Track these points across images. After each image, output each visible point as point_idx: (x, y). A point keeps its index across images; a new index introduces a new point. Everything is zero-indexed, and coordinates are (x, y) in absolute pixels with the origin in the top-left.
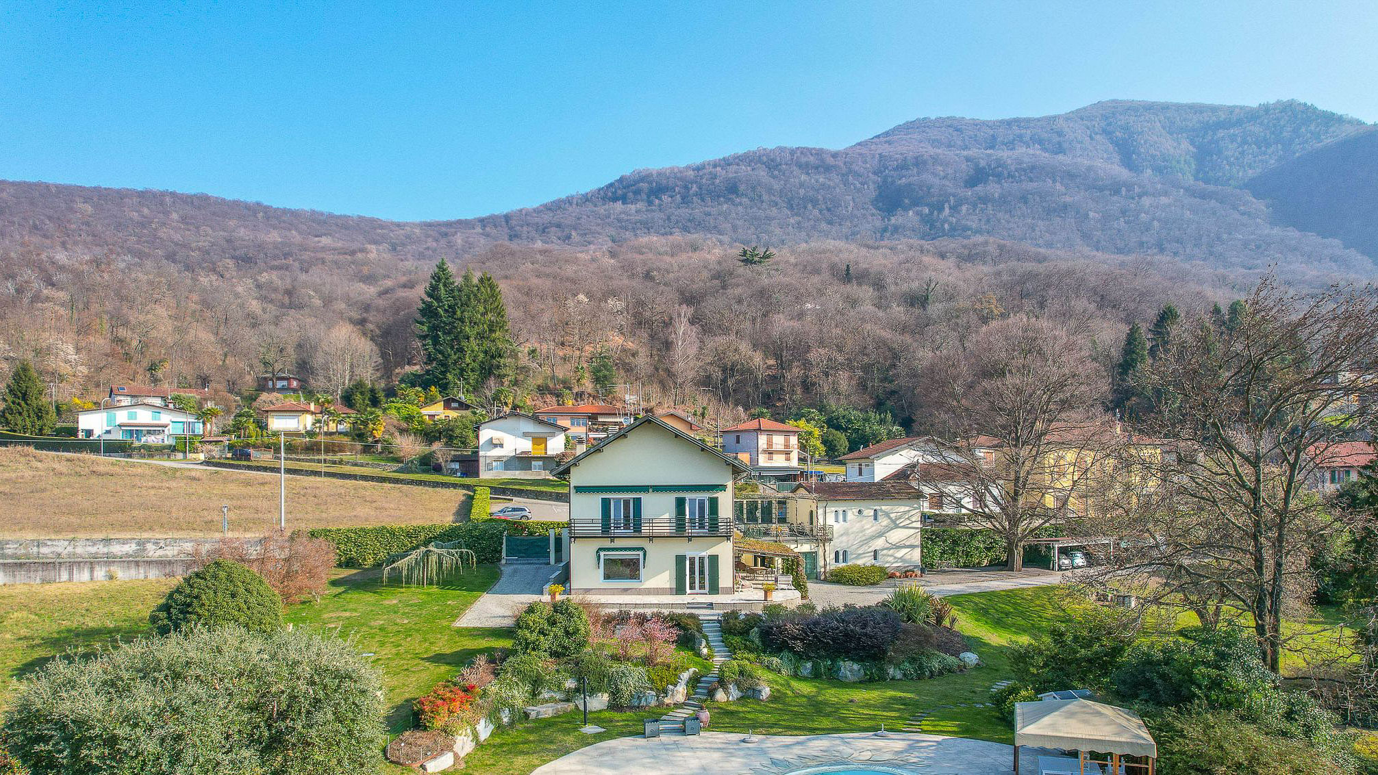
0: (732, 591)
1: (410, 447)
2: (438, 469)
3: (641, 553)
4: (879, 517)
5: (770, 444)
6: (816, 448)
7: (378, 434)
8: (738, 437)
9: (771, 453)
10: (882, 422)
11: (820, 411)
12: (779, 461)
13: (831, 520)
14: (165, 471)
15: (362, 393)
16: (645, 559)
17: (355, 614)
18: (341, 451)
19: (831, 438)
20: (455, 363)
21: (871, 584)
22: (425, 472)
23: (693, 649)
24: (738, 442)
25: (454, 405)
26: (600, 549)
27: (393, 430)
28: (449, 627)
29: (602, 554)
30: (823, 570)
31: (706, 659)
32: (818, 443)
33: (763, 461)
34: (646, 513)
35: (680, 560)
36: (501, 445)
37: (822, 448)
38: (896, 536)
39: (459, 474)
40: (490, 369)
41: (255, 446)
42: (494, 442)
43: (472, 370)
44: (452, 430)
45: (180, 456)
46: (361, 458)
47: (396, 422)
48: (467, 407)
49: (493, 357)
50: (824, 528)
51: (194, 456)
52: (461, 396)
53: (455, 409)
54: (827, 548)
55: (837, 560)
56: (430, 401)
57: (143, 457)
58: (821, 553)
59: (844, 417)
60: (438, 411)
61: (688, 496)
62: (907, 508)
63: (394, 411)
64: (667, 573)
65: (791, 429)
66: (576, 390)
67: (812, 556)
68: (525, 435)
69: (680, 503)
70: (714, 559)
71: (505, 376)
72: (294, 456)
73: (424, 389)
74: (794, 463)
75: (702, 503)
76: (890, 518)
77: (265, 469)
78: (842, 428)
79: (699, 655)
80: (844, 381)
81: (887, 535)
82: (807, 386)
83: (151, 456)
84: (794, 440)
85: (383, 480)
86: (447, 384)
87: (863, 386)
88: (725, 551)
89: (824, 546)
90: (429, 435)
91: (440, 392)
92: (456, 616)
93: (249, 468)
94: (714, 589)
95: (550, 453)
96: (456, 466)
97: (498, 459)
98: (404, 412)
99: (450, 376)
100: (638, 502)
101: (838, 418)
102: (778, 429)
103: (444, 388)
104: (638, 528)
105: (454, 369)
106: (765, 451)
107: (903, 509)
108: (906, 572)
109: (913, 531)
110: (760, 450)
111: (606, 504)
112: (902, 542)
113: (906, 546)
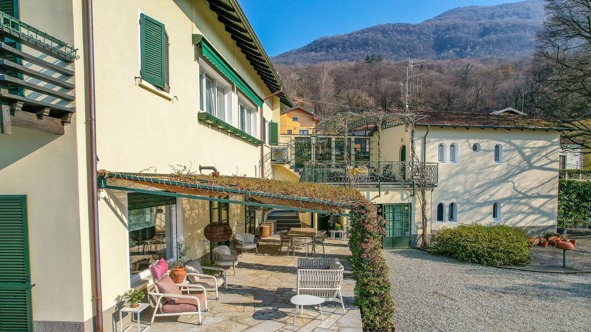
4: (503, 154)
30: (420, 232)
38: (530, 180)
50: (423, 167)
54: (428, 200)
55: (440, 218)
58: (418, 206)
62: (544, 144)
67: (406, 209)
76: (522, 155)
81: (515, 179)
89: (423, 193)
107: (540, 143)
109: (549, 175)
112: (535, 191)
113: (539, 196)
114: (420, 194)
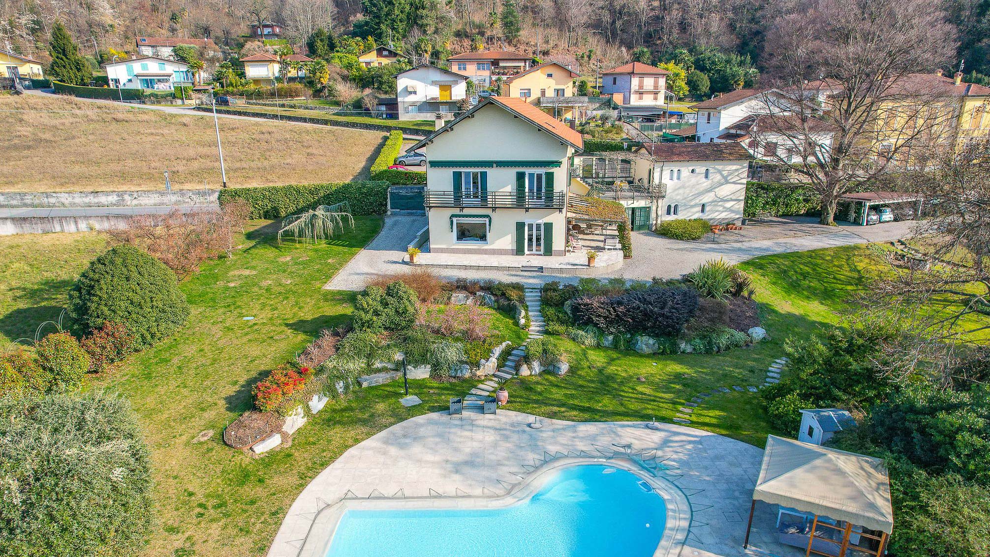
0: (564, 253)
1: (347, 92)
2: (367, 113)
3: (487, 220)
4: (710, 175)
5: (641, 86)
6: (681, 88)
7: (325, 81)
8: (615, 79)
9: (641, 93)
10: (741, 64)
11: (690, 51)
12: (648, 101)
13: (666, 180)
14: (164, 117)
15: (322, 40)
16: (490, 225)
17: (254, 273)
18: (297, 96)
19: (695, 78)
20: (387, 14)
21: (693, 239)
22: (359, 114)
23: (514, 318)
24: (615, 83)
25: (386, 53)
26: (453, 216)
27: (336, 77)
28: (318, 291)
29: (455, 220)
30: (654, 222)
31: (523, 329)
32: (683, 84)
33: (634, 101)
34: (490, 187)
35: (520, 226)
36: (415, 93)
37: (686, 88)
38: (726, 190)
39: (384, 116)
40: (415, 19)
41: (233, 94)
42: (410, 90)
43: (401, 21)
44: (380, 77)
45: (179, 102)
46: (311, 102)
47: (338, 70)
48: (395, 55)
49: (417, 8)
50: (659, 186)
51: (189, 102)
52: (391, 45)
53: (386, 56)
54: (660, 205)
55: (669, 213)
56: (368, 50)
57: (153, 103)
58: (654, 208)
59: (709, 58)
60: (372, 60)
61: (528, 171)
62: (738, 167)
63: (337, 60)
64: (510, 235)
65: (660, 72)
66: (488, 33)
67: (647, 210)
68: (434, 83)
69: (520, 177)
70: (549, 227)
71: (427, 25)
72: (261, 102)
73: (363, 39)
74: (661, 102)
75: (539, 177)
76: (722, 175)
77: (240, 113)
78: (706, 69)
79: (517, 324)
80: (715, 23)
81: (716, 190)
82: (683, 26)
83: (159, 102)
84: (662, 82)
85: (326, 122)
86: (381, 33)
87: (732, 27)
88: (558, 221)
89: (658, 201)
90: (365, 81)
91: (376, 41)
92: (328, 277)
93: (228, 112)
94: (548, 251)
95: (454, 98)
96: (383, 108)
97: (413, 104)
98: (345, 61)
99: (383, 27)
100: (484, 175)
101: (704, 60)
102: (649, 72)
103: (379, 37)
104: (484, 199)
105: (386, 20)
106: (636, 92)
107: (734, 167)
108: (728, 225)
109: (739, 187)
110: (632, 91)
111: (457, 176)
112: (729, 197)
113: (732, 200)
114: (655, 201)
